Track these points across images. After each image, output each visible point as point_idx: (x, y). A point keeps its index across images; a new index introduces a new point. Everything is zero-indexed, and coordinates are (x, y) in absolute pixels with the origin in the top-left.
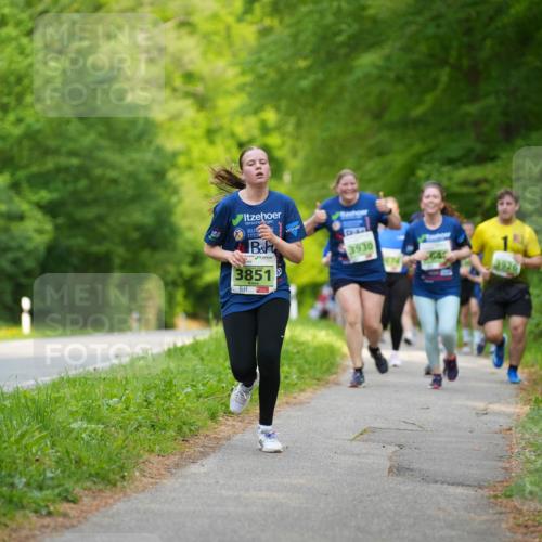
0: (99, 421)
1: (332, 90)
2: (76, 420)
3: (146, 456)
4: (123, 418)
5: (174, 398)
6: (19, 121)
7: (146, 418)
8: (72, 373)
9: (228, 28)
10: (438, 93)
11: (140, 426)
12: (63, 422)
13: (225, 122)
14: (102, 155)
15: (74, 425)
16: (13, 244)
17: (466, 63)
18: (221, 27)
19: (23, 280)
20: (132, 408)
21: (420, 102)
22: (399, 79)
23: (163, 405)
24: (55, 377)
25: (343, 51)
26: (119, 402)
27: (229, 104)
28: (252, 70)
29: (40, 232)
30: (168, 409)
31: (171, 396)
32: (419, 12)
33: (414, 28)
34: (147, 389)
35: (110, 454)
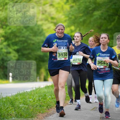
1: (88, 22)
9: (62, 6)
22: (105, 19)
29: (15, 56)
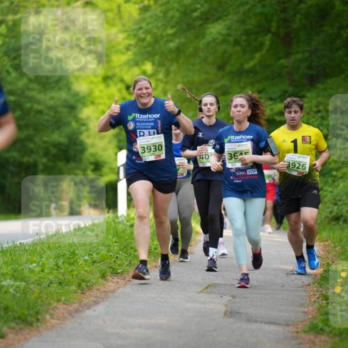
0: (22, 280)
2: (6, 279)
3: (55, 304)
4: (40, 277)
5: (76, 263)
7: (56, 277)
8: (6, 246)
9: (119, 6)
10: (264, 52)
11: (51, 283)
13: (117, 71)
14: (31, 94)
15: (4, 283)
17: (282, 31)
18: (114, 6)
20: (46, 271)
21: (252, 58)
22: (236, 42)
23: (68, 268)
25: (198, 23)
26: (37, 267)
27: (119, 59)
28: (135, 36)
30: (72, 271)
31: (74, 262)
34: (58, 257)
35: (28, 303)
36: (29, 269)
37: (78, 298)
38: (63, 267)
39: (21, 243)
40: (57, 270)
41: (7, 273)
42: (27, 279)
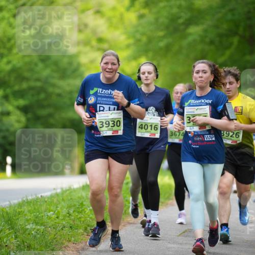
0: (42, 224)
2: (29, 224)
3: (66, 244)
4: (56, 223)
5: (83, 212)
6: (9, 62)
7: (68, 222)
8: (30, 198)
10: (232, 50)
11: (64, 227)
12: (22, 225)
15: (28, 227)
16: (4, 128)
17: (247, 34)
18: (117, 14)
19: (8, 147)
20: (61, 217)
21: (223, 55)
22: (212, 42)
23: (77, 216)
24: (20, 200)
26: (53, 214)
28: (133, 37)
29: (18, 121)
30: (80, 218)
31: (82, 211)
32: (223, 6)
33: (220, 15)
34: (69, 207)
35: (46, 242)
36: (47, 215)
37: (84, 239)
38: (73, 214)
39: (41, 196)
40: (69, 217)
41: (30, 219)
42: (45, 224)
